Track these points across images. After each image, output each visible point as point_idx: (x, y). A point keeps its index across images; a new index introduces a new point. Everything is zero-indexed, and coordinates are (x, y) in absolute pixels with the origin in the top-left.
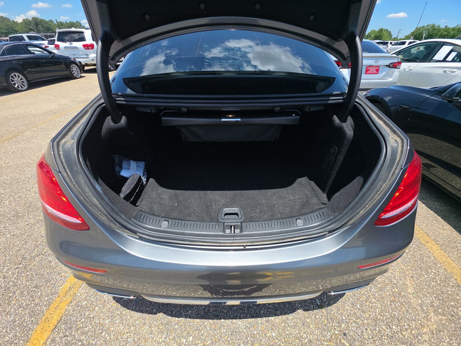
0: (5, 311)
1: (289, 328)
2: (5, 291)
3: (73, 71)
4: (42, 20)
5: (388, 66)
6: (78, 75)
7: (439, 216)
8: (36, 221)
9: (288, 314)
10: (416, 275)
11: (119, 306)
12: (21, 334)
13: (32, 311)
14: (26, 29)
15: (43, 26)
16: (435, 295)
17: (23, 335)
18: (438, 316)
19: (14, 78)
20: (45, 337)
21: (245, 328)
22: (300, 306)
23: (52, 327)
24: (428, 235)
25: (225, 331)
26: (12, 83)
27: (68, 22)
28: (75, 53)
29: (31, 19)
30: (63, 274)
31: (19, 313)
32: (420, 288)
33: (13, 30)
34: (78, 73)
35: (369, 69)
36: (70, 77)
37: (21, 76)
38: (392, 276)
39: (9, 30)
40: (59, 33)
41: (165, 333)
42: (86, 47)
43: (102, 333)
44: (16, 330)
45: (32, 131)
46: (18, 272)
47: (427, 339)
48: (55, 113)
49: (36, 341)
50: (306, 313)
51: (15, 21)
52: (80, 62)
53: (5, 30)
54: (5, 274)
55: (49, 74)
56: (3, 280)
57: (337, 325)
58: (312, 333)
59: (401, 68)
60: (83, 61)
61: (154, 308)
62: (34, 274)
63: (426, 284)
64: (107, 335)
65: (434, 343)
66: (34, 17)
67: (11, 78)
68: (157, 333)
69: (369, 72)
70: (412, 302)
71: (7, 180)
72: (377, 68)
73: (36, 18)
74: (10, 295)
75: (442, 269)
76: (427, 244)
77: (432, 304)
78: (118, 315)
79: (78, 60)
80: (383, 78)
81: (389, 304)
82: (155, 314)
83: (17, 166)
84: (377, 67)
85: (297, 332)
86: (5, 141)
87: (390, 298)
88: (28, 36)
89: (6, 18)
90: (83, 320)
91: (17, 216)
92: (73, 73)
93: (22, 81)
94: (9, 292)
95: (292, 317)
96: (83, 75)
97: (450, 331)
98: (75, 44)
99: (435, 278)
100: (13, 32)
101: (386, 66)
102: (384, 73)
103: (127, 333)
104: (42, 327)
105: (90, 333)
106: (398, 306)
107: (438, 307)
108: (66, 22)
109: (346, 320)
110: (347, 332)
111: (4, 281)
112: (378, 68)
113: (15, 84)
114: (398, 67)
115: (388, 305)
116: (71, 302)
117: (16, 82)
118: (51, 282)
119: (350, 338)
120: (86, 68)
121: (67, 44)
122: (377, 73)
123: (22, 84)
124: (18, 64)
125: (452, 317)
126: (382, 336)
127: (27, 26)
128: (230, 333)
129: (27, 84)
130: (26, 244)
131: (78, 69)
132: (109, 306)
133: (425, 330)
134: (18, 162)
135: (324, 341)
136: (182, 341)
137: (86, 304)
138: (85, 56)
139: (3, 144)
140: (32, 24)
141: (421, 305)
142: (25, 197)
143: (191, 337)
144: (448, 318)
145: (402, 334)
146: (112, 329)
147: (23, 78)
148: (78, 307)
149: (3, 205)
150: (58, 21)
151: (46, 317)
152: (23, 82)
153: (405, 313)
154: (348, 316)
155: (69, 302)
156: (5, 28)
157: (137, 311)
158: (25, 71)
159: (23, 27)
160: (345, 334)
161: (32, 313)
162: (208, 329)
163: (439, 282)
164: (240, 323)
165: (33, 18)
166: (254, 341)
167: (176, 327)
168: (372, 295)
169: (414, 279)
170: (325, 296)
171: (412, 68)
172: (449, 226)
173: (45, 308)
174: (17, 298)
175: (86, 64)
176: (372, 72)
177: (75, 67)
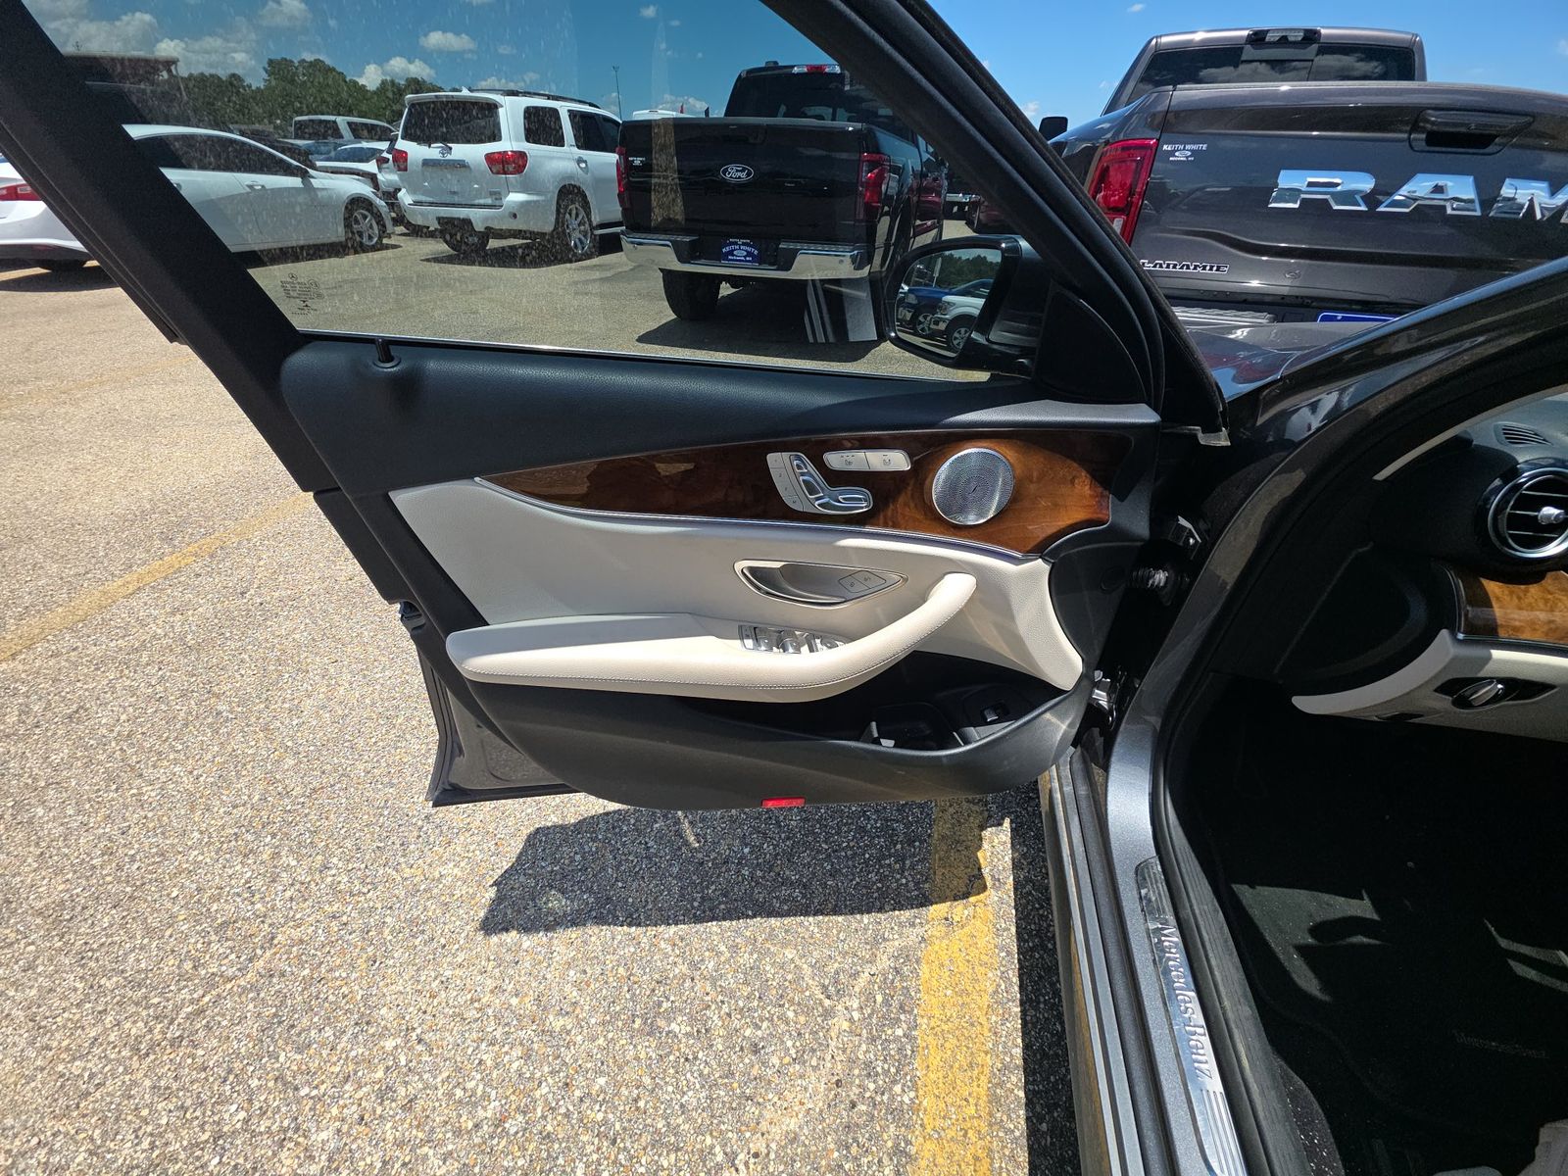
28: (455, 186)
29: (402, 83)
40: (413, 105)
42: (498, 163)
60: (480, 218)
79: (464, 213)
88: (350, 124)
98: (461, 151)
120: (493, 244)
121: (433, 152)
127: (391, 102)
138: (489, 201)
159: (380, 106)
175: (487, 229)
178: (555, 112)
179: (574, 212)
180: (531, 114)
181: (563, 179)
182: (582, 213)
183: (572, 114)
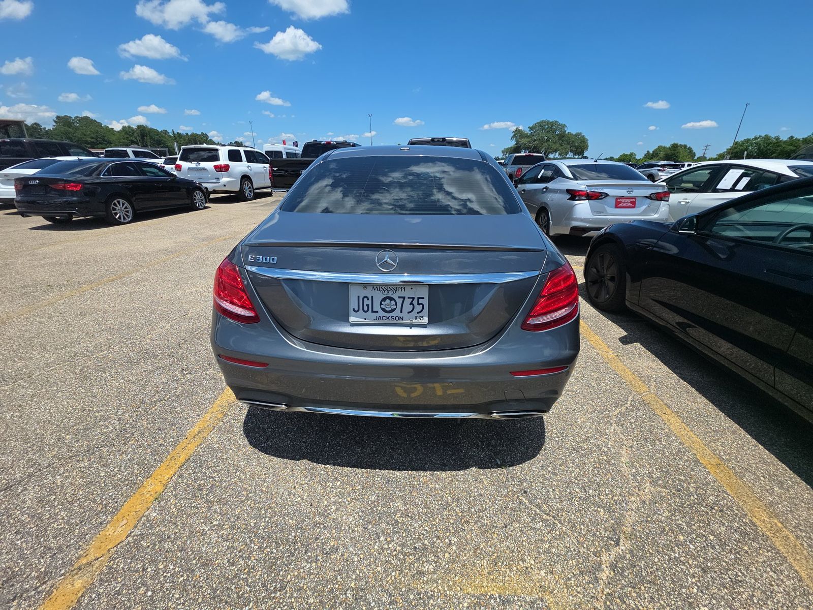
0: (119, 451)
1: (457, 483)
2: (121, 432)
3: (195, 200)
4: (151, 130)
5: (649, 197)
6: (201, 205)
7: (693, 387)
8: (155, 368)
9: (459, 470)
10: (637, 445)
11: (257, 451)
12: (141, 471)
13: (156, 451)
14: (126, 141)
15: (151, 138)
16: (657, 467)
17: (142, 472)
18: (656, 487)
19: (117, 206)
20: (171, 473)
21: (404, 479)
22: (474, 464)
23: (179, 464)
24: (669, 407)
25: (379, 479)
26: (113, 212)
27: (189, 134)
28: (200, 176)
29: (135, 127)
30: (191, 419)
31: (138, 452)
32: (639, 458)
33: (105, 141)
34: (202, 203)
35: (621, 202)
36: (191, 208)
37: (126, 204)
38: (604, 444)
39: (98, 139)
40: (184, 150)
41: (309, 477)
42: (219, 168)
43: (236, 472)
44: (133, 468)
45: (142, 273)
46: (137, 415)
47: (634, 508)
48: (171, 252)
49: (159, 477)
50: (481, 471)
51: (110, 127)
52: (206, 188)
53: (92, 138)
54: (120, 417)
55: (163, 203)
56: (118, 422)
57: (518, 483)
58: (484, 488)
59: (669, 200)
60: (210, 186)
61: (297, 455)
62: (156, 417)
63: (648, 456)
64: (242, 474)
65: (643, 513)
66: (140, 125)
67: (112, 206)
68: (299, 476)
69: (620, 205)
70: (623, 470)
71: (115, 325)
72: (632, 200)
73: (144, 127)
74: (128, 436)
75: (677, 442)
76: (663, 416)
77: (650, 474)
78: (255, 458)
79: (204, 185)
80: (644, 213)
81: (590, 469)
82: (298, 460)
83: (126, 311)
84: (632, 198)
85: (467, 486)
86: (108, 282)
87: (594, 465)
88: (133, 152)
89: (95, 121)
90: (215, 460)
91: (130, 361)
92: (195, 202)
93: (126, 210)
94: (126, 433)
95: (462, 473)
96: (207, 205)
97: (672, 506)
98: (204, 165)
99: (663, 451)
100: (105, 142)
101: (646, 197)
102: (644, 207)
103: (265, 474)
104: (167, 464)
105: (223, 472)
106: (603, 473)
107: (658, 478)
108: (187, 134)
109: (530, 479)
110: (529, 491)
111: (120, 423)
112: (634, 200)
113: (116, 214)
114: (666, 199)
115: (589, 471)
116: (200, 445)
117: (118, 211)
118: (177, 426)
119: (531, 496)
120: (212, 196)
121: (193, 165)
122: (634, 207)
123: (125, 214)
124: (126, 187)
125: (678, 491)
126: (572, 498)
127: (128, 136)
128: (385, 482)
129: (132, 215)
130: (145, 390)
131: (203, 198)
132: (244, 450)
133: (633, 499)
134: (127, 307)
135: (498, 496)
136: (328, 485)
137: (218, 447)
138: (215, 181)
139: (105, 285)
140: (136, 134)
141: (635, 475)
142: (140, 344)
143: (339, 482)
144: (671, 492)
145: (599, 498)
146: (248, 470)
147: (129, 206)
148: (209, 448)
149: (113, 350)
150: (176, 132)
151: (171, 456)
152: (127, 212)
153: (610, 480)
154: (534, 476)
155: (199, 444)
156: (93, 135)
157: (278, 456)
158: (133, 197)
159: (122, 138)
160: (525, 492)
161: (155, 452)
162: (360, 476)
163: (667, 454)
164: (398, 474)
165: (139, 127)
166: (413, 490)
167: (322, 472)
168: (571, 460)
169: (633, 449)
170: (509, 457)
171: (690, 201)
172: (703, 399)
173: (170, 448)
174: (136, 438)
175: (213, 190)
176: (625, 205)
177: (199, 194)
178: (238, 151)
179: (247, 184)
180: (230, 152)
181: (244, 172)
182: (250, 185)
183: (245, 152)
